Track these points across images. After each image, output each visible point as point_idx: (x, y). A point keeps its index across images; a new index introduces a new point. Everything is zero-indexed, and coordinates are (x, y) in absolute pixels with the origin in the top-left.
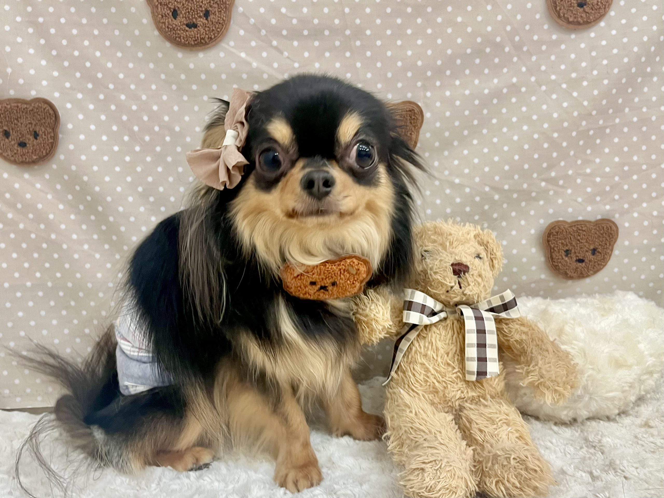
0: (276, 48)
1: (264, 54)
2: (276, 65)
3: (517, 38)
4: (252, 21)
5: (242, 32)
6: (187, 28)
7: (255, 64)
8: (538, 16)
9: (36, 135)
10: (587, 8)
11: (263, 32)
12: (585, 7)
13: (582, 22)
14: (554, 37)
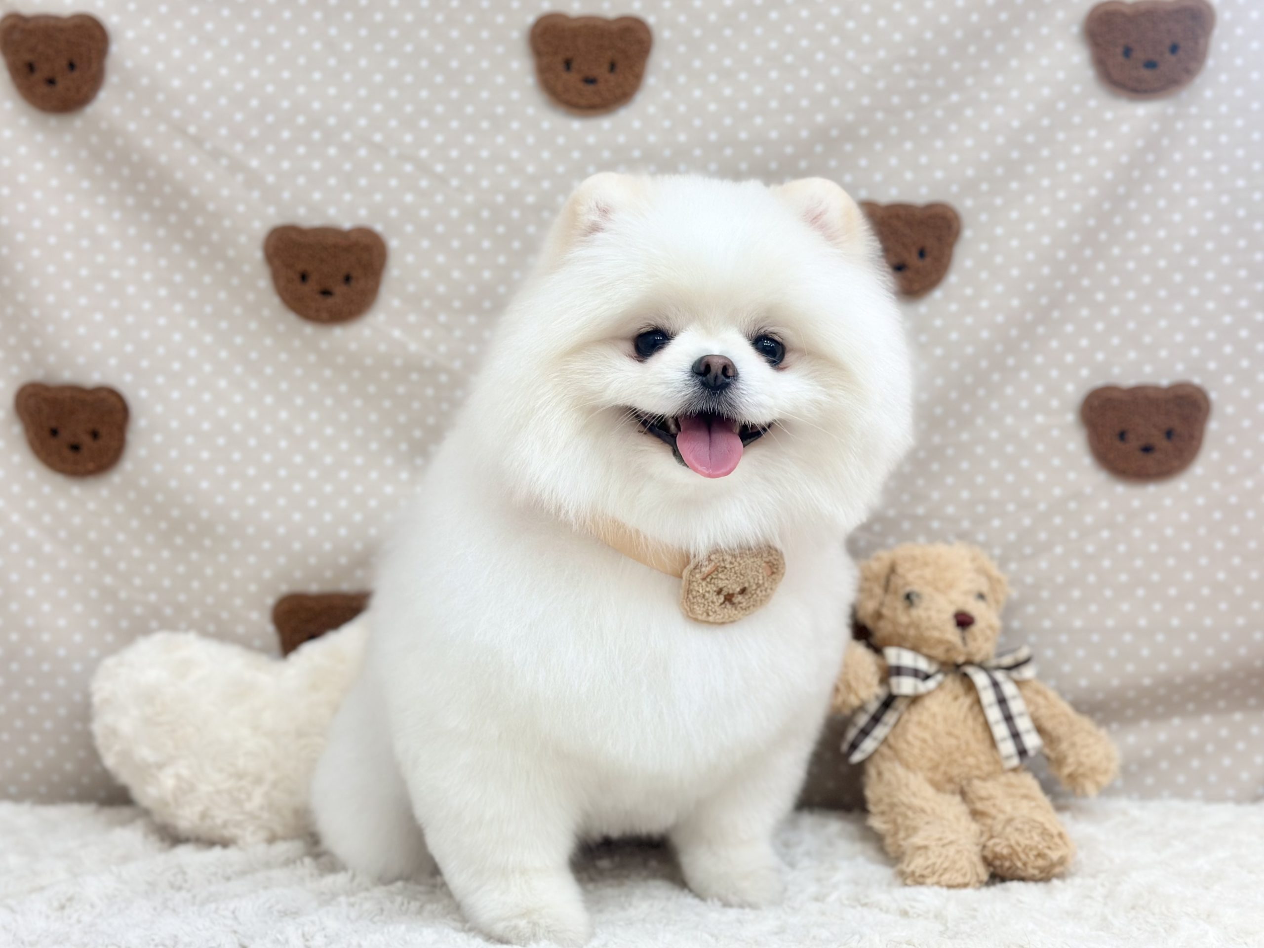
0: (444, 325)
1: (427, 333)
2: (442, 348)
4: (411, 288)
5: (396, 303)
7: (412, 347)
9: (95, 435)
11: (427, 303)
12: (906, 271)
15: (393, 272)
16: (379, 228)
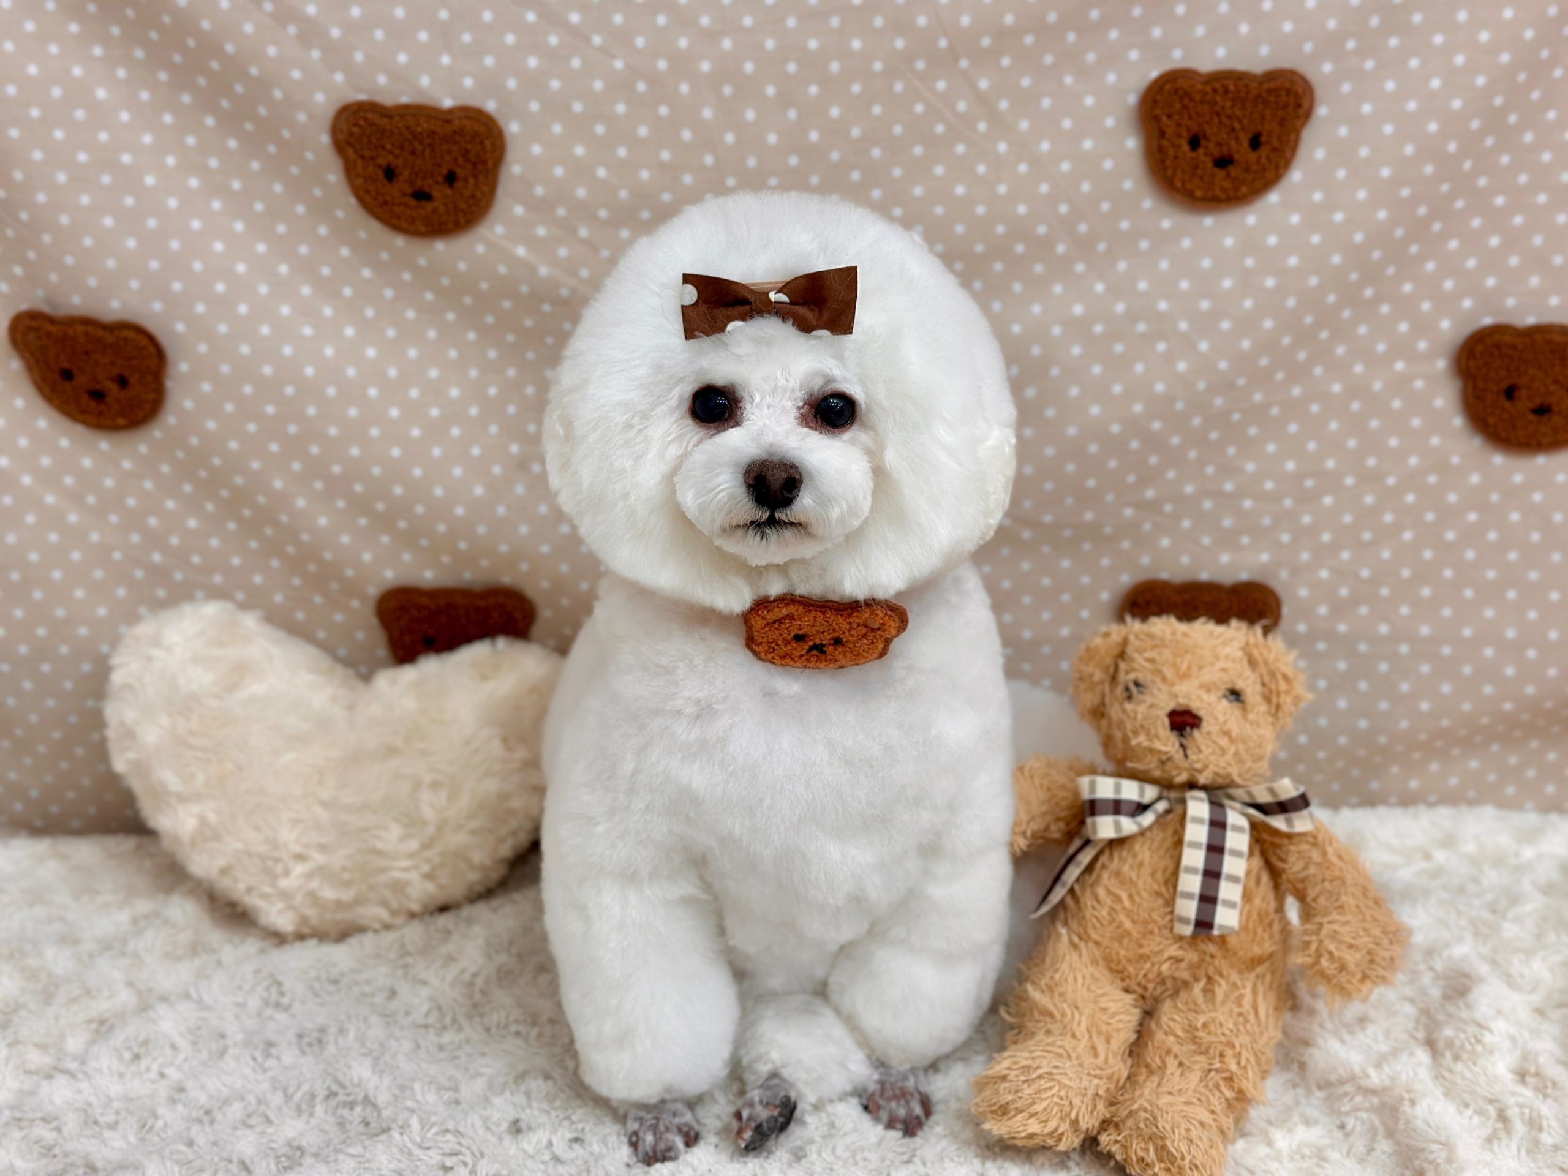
0: (585, 242)
1: (563, 252)
2: (584, 273)
3: (1083, 228)
4: (539, 191)
5: (519, 210)
6: (412, 202)
7: (543, 271)
8: (1128, 185)
9: (122, 382)
10: (1234, 171)
11: (561, 212)
12: (1231, 168)
13: (1223, 196)
14: (1166, 224)
15: (514, 168)
16: (491, 106)
